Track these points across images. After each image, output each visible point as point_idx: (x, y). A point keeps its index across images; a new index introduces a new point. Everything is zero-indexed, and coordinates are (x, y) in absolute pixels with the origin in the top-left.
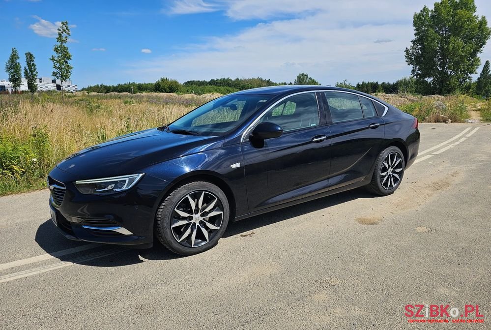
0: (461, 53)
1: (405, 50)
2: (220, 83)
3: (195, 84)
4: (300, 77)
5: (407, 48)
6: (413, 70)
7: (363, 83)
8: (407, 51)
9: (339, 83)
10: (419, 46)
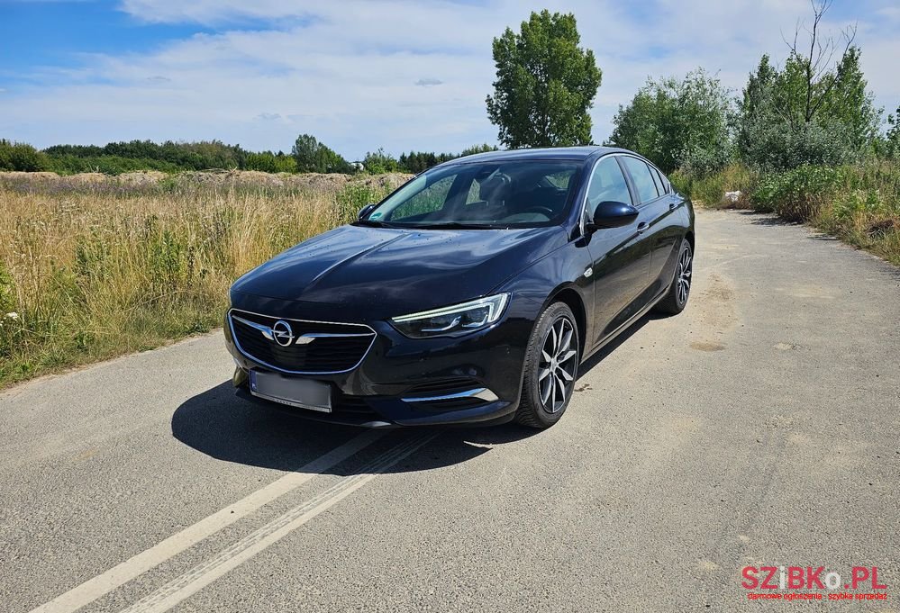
0: (565, 107)
1: (486, 98)
2: (132, 152)
3: (70, 153)
4: (302, 142)
5: (488, 96)
6: (500, 133)
7: (412, 154)
8: (489, 100)
9: (371, 154)
10: (505, 94)
